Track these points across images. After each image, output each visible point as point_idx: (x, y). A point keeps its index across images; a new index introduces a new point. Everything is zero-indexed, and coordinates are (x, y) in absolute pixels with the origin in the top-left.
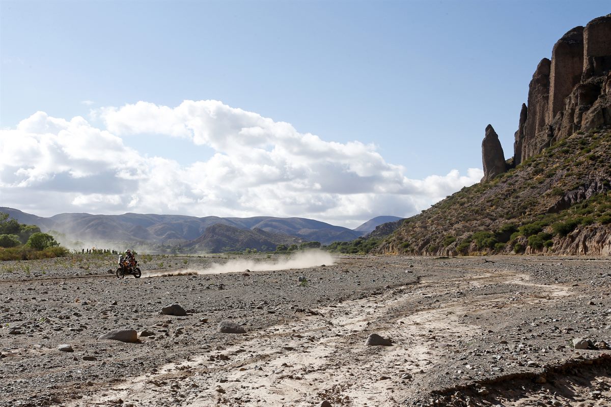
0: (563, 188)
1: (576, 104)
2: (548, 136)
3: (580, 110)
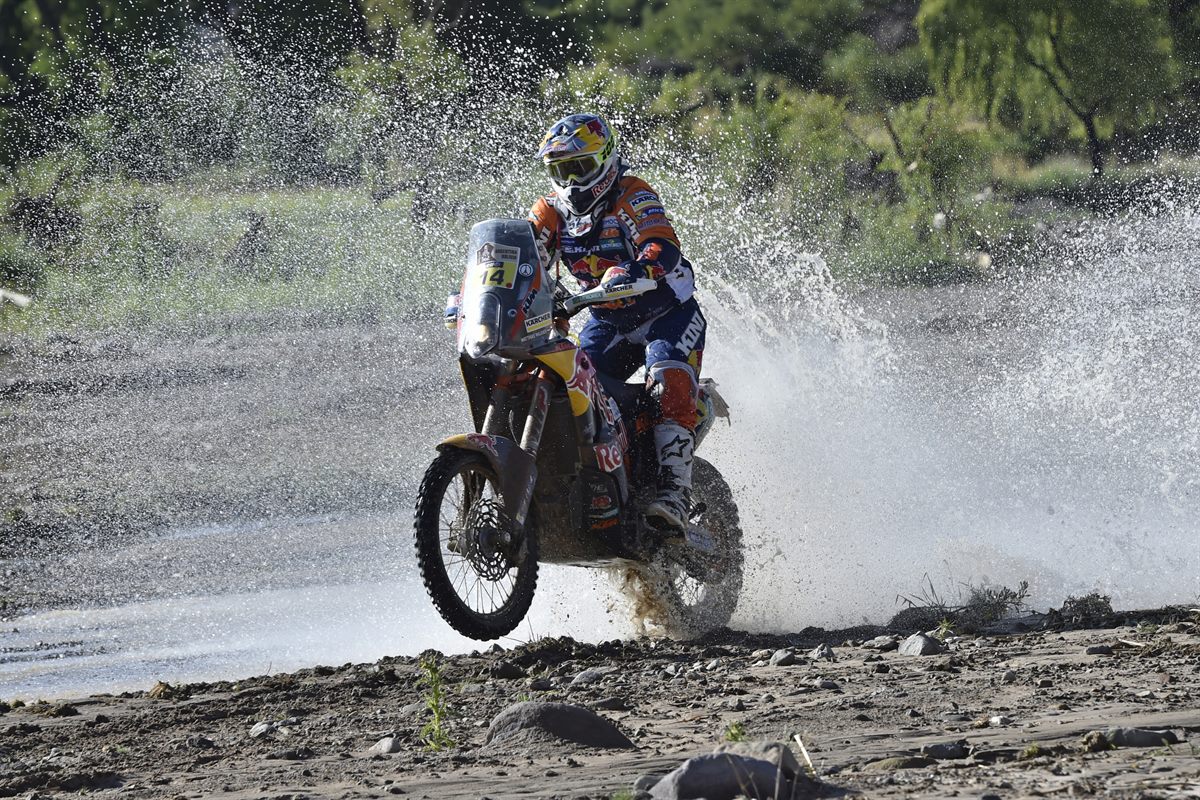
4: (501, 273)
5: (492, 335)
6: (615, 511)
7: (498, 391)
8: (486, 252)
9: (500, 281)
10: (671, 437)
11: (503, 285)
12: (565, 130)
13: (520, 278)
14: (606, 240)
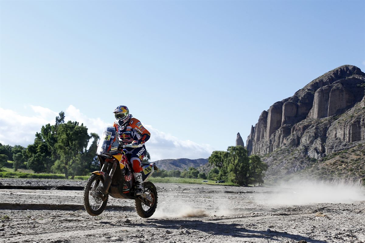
0: (288, 167)
1: (281, 134)
2: (270, 143)
3: (283, 136)
4: (107, 137)
5: (103, 151)
6: (129, 190)
7: (106, 162)
8: (105, 133)
9: (107, 139)
10: (137, 176)
11: (107, 140)
12: (119, 108)
13: (111, 139)
14: (127, 131)
